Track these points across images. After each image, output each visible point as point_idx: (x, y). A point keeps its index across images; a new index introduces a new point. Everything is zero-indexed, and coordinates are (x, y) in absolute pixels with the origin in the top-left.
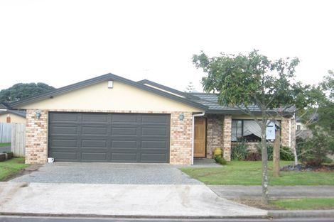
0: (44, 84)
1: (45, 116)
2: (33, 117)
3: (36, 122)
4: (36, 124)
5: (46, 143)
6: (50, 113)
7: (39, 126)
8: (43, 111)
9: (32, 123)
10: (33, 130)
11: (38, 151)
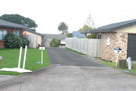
0: (18, 15)
1: (127, 36)
2: (120, 37)
3: (122, 39)
4: (122, 40)
5: (126, 51)
6: (129, 34)
7: (123, 41)
8: (126, 33)
9: (120, 40)
10: (120, 44)
11: (122, 55)
